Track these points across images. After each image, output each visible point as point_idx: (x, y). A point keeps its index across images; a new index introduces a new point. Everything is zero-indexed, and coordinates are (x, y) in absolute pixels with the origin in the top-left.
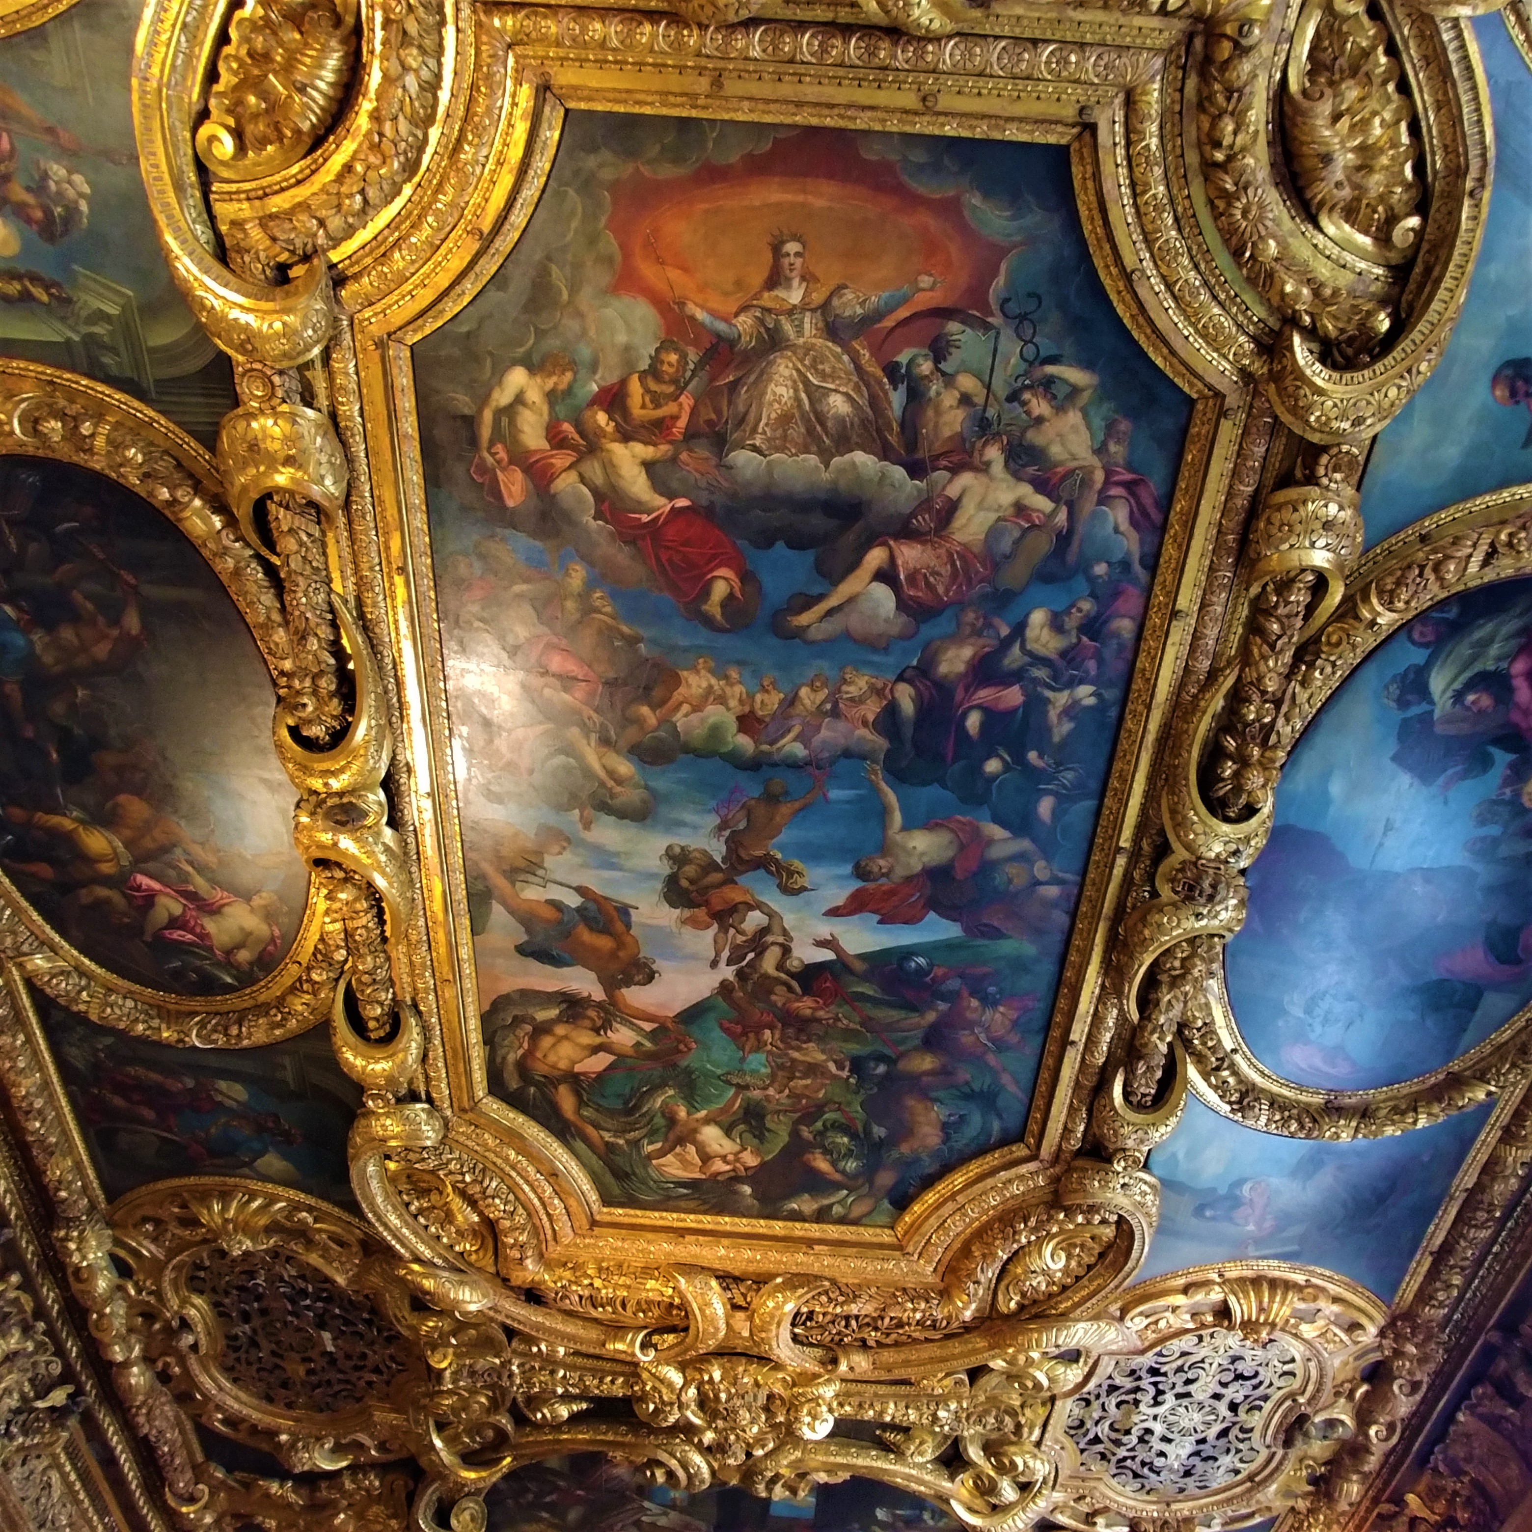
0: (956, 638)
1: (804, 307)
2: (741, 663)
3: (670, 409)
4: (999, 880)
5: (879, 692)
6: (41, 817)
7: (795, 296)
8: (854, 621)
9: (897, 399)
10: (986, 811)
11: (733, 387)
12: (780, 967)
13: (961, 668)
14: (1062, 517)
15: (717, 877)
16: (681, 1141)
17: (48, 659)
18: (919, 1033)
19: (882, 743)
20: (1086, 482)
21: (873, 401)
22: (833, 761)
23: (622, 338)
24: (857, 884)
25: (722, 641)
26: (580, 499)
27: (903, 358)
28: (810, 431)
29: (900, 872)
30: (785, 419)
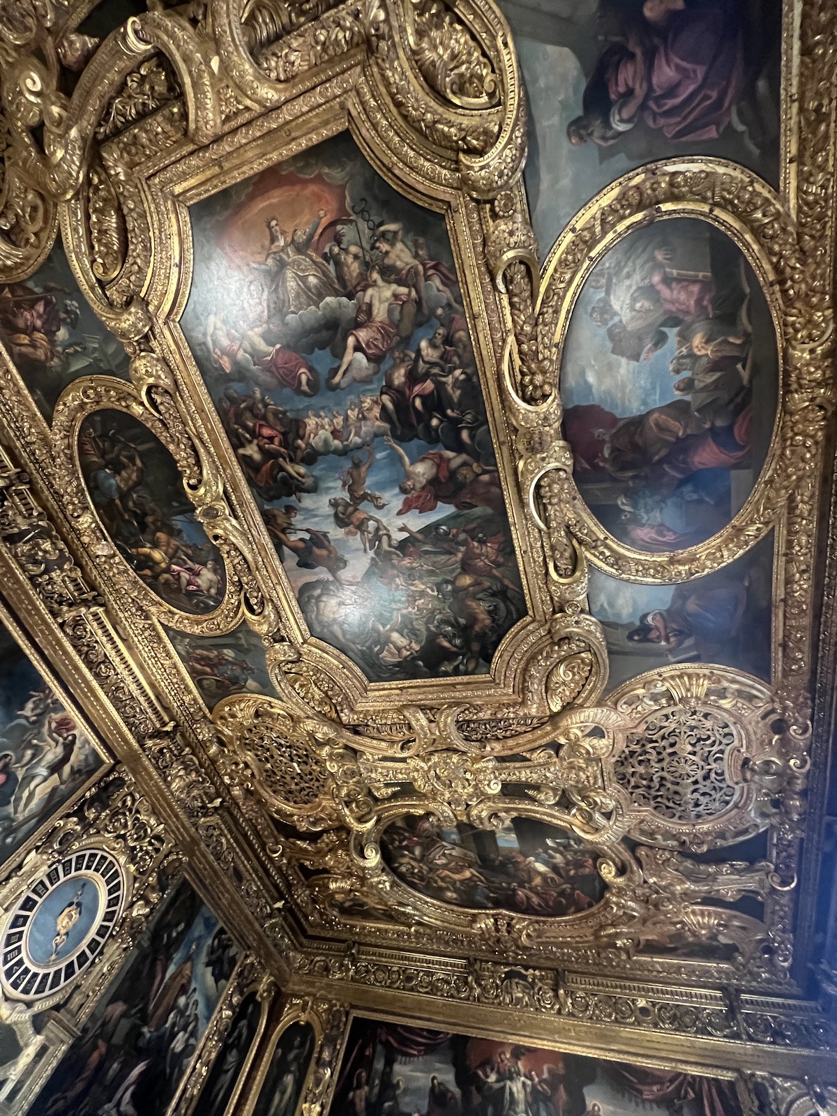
0: (395, 367)
1: (287, 245)
2: (323, 408)
4: (460, 478)
5: (376, 402)
6: (140, 549)
7: (282, 243)
8: (354, 373)
10: (440, 445)
12: (390, 546)
13: (403, 379)
14: (414, 293)
15: (351, 509)
16: (386, 643)
17: (122, 486)
18: (458, 565)
19: (387, 426)
20: (417, 273)
21: (324, 273)
22: (372, 440)
25: (313, 400)
27: (327, 250)
28: (308, 297)
29: (418, 486)
30: (297, 295)
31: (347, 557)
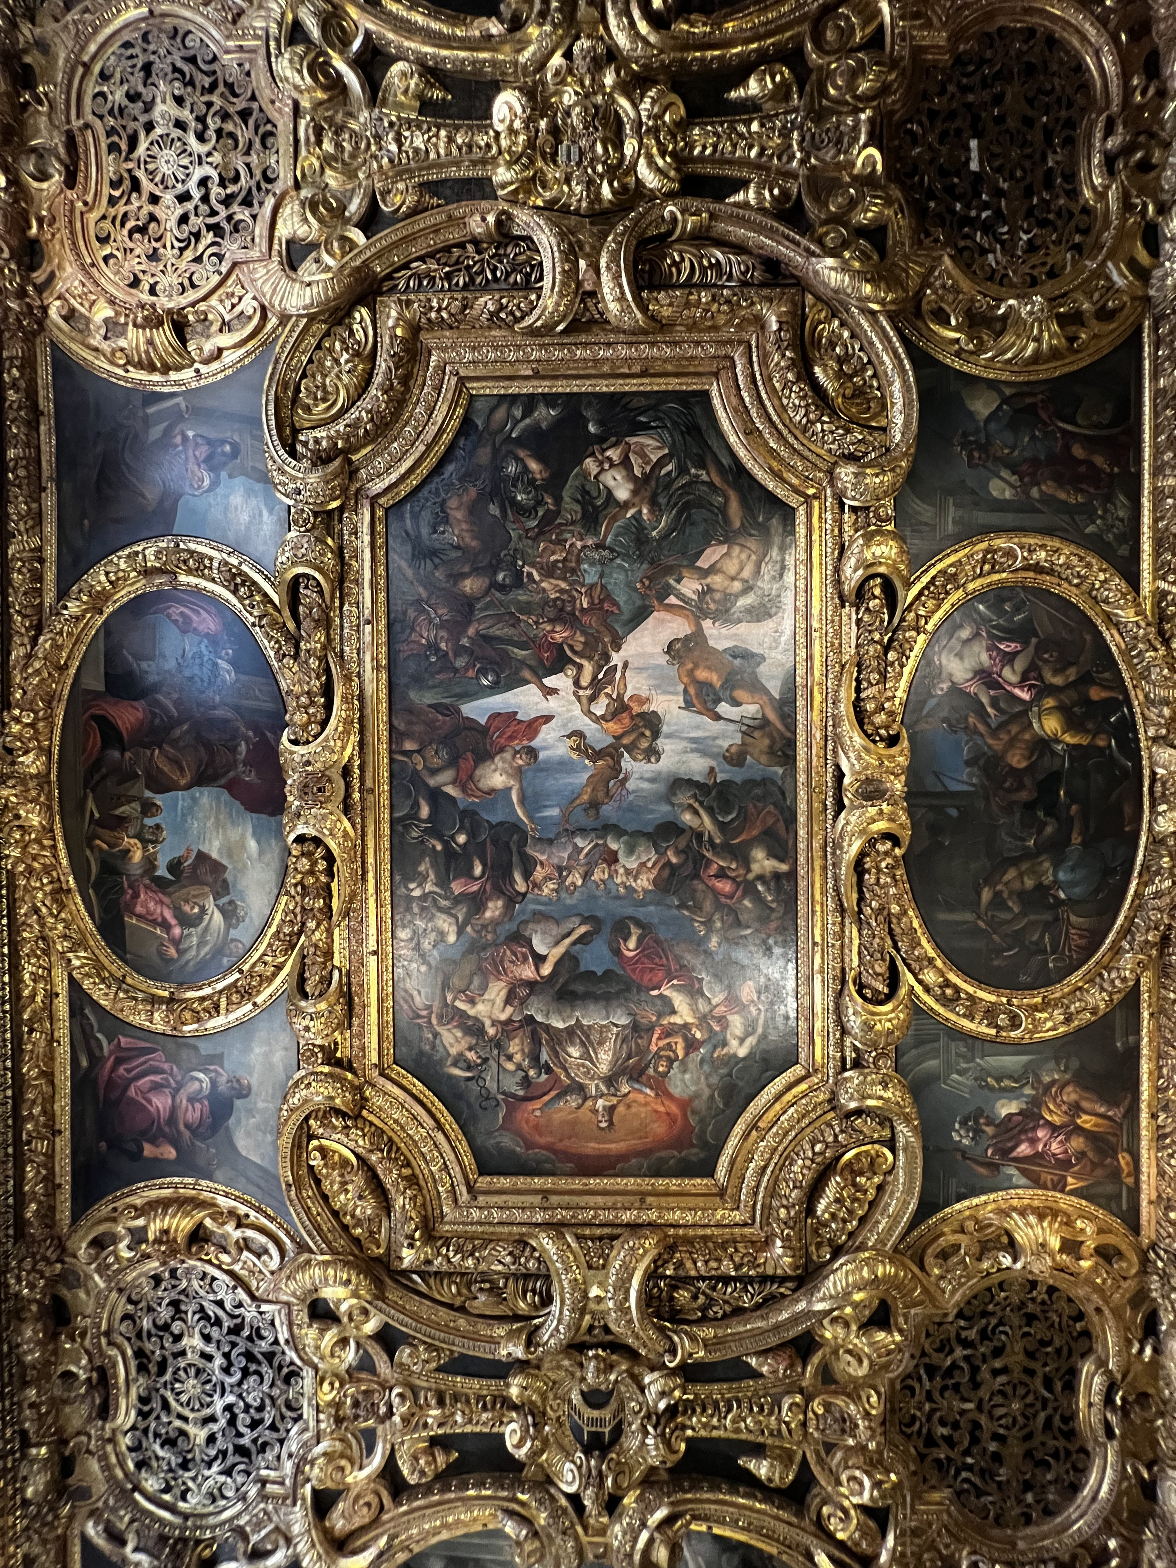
0: (495, 923)
1: (596, 1098)
2: (618, 897)
3: (661, 1043)
4: (444, 754)
5: (536, 885)
6: (1085, 742)
7: (600, 1103)
9: (544, 1056)
10: (461, 807)
11: (629, 1057)
12: (580, 667)
13: (490, 904)
14: (449, 998)
15: (625, 741)
16: (646, 478)
17: (1047, 865)
18: (478, 614)
19: (530, 851)
20: (440, 1017)
21: (556, 1054)
22: (558, 835)
23: (687, 1076)
24: (536, 743)
25: (630, 911)
26: (711, 989)
27: (544, 1077)
28: (588, 1037)
29: (508, 755)
30: (601, 1043)
31: (664, 659)
